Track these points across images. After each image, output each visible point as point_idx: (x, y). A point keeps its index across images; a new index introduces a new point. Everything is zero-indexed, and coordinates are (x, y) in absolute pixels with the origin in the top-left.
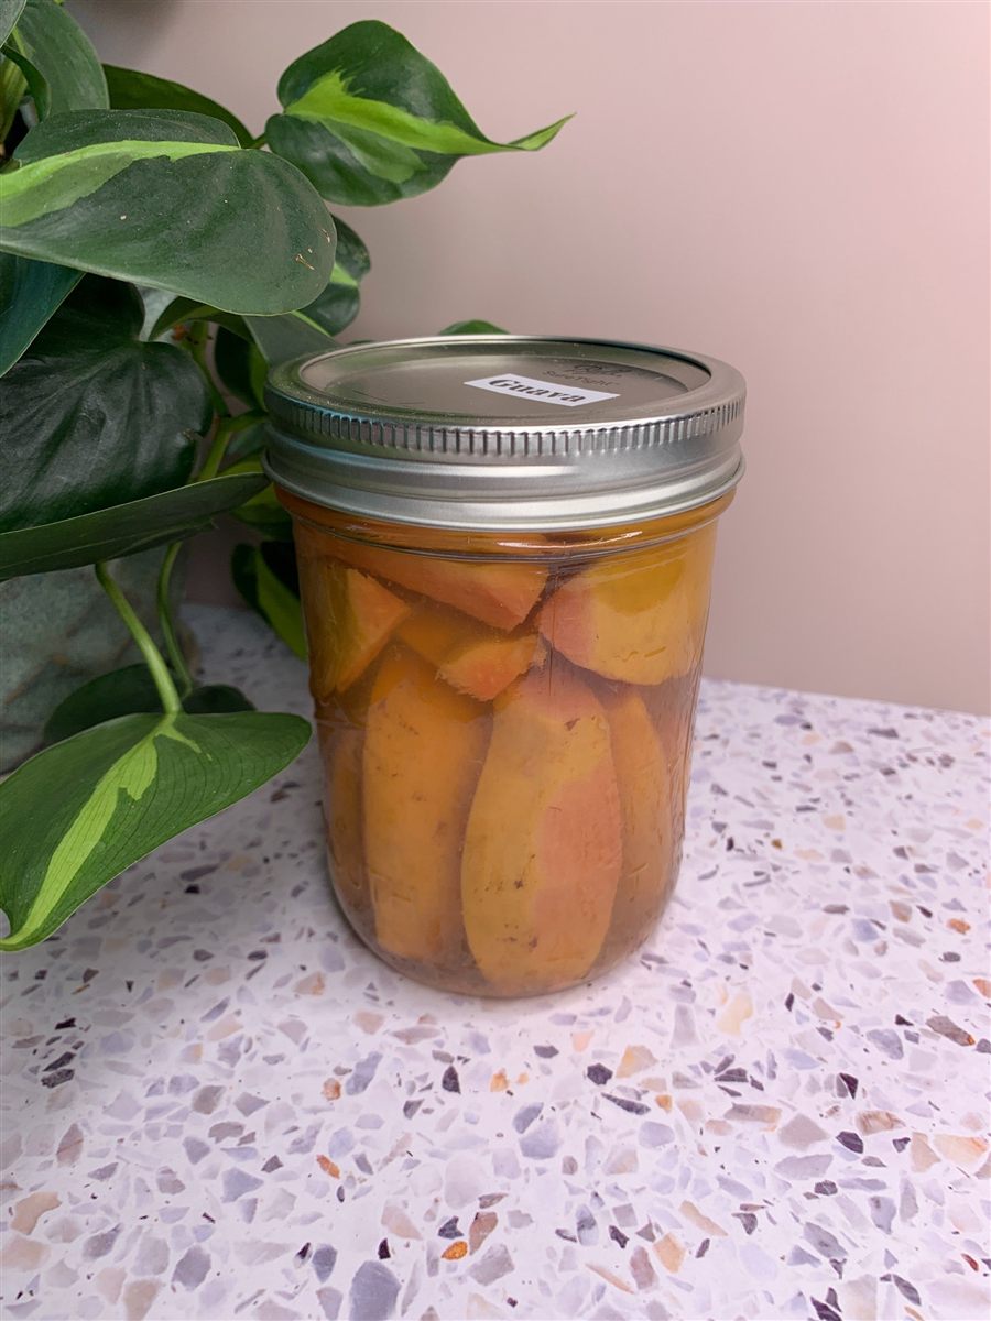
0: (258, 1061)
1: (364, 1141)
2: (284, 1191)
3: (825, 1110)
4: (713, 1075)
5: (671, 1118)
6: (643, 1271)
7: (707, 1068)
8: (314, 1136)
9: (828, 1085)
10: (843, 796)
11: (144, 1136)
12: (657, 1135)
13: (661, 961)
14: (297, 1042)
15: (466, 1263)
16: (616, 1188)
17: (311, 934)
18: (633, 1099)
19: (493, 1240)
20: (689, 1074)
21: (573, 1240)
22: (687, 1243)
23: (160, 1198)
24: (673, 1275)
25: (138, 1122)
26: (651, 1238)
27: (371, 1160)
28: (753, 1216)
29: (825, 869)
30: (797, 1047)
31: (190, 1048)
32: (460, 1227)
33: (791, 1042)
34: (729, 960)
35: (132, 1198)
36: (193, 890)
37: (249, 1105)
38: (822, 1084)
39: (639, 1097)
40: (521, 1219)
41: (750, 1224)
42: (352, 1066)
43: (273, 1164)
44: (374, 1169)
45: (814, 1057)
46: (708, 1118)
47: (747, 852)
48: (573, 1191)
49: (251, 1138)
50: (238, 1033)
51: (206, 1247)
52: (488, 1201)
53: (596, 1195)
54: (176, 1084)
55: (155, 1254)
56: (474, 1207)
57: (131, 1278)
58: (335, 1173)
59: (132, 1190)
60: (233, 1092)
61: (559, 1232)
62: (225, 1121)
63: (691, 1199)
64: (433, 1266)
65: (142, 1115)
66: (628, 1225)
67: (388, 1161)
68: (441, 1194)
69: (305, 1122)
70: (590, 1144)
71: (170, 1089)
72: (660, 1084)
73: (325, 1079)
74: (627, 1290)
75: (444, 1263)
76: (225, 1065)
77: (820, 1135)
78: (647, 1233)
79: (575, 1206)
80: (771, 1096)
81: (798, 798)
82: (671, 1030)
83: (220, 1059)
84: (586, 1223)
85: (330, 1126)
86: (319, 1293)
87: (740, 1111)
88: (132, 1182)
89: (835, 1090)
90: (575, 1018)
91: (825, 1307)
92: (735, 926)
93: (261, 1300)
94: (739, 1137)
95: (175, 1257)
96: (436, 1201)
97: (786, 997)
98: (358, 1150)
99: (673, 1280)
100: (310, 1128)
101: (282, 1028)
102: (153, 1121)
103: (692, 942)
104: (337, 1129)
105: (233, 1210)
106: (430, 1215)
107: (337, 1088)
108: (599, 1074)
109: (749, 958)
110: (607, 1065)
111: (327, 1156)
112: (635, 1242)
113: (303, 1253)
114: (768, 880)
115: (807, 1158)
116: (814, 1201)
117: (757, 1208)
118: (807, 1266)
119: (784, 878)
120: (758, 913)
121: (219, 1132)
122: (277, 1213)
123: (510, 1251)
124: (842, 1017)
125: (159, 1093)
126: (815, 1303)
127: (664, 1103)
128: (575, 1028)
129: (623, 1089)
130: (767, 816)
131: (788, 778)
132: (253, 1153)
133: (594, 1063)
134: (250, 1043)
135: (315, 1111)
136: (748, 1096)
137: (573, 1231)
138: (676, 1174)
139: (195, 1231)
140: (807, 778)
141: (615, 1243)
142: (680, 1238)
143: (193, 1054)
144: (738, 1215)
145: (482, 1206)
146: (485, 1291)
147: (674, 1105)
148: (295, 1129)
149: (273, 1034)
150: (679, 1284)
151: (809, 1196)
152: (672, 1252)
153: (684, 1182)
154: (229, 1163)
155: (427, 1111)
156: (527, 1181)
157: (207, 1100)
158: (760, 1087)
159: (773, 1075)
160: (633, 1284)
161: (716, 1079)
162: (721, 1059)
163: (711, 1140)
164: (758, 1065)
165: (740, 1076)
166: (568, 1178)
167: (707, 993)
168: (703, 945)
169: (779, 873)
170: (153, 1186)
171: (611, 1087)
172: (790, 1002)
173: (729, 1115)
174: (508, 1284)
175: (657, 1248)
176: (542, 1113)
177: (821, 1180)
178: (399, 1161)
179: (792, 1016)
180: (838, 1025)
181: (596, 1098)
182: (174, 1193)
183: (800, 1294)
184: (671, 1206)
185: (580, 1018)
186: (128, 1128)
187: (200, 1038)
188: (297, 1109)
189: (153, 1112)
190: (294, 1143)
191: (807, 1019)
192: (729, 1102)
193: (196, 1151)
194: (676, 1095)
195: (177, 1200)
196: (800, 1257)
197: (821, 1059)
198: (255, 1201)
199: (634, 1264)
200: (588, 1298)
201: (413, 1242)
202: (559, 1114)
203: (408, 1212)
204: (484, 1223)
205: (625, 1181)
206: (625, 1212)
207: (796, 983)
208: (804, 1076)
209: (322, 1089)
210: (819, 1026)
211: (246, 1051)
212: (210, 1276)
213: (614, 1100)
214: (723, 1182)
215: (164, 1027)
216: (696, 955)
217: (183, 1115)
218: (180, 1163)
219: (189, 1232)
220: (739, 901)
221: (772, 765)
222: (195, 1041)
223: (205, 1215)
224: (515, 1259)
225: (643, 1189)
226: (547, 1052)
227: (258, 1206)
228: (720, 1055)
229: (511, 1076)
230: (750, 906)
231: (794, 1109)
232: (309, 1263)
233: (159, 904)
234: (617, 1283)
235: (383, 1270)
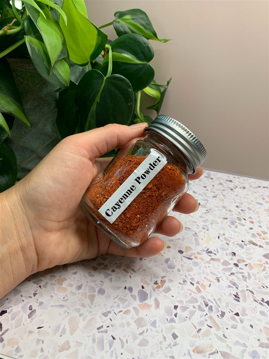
2: (117, 276)
3: (230, 259)
4: (205, 252)
5: (198, 261)
6: (199, 290)
7: (204, 251)
8: (121, 265)
10: (222, 194)
11: (82, 265)
12: (196, 264)
13: (189, 228)
15: (161, 289)
16: (190, 274)
19: (166, 285)
20: (200, 252)
21: (183, 284)
22: (206, 285)
24: (205, 291)
26: (199, 284)
27: (135, 269)
28: (219, 279)
29: (221, 210)
30: (222, 247)
32: (158, 282)
33: (221, 246)
34: (204, 229)
38: (228, 254)
39: (190, 256)
40: (171, 281)
41: (218, 281)
43: (113, 271)
44: (136, 271)
45: (226, 249)
46: (206, 261)
47: (203, 206)
48: (180, 275)
49: (107, 265)
51: (103, 287)
52: (163, 277)
53: (186, 276)
55: (93, 289)
56: (160, 279)
57: (88, 294)
58: (128, 272)
61: (179, 283)
62: (100, 262)
63: (206, 276)
64: (154, 290)
66: (193, 281)
67: (138, 270)
68: (152, 276)
69: (118, 262)
70: (182, 266)
72: (194, 254)
74: (196, 293)
75: (156, 289)
77: (230, 264)
78: (198, 283)
79: (182, 279)
80: (218, 256)
81: (212, 194)
82: (194, 243)
84: (185, 281)
85: (124, 263)
86: (131, 296)
87: (212, 259)
88: (82, 275)
89: (231, 255)
90: (173, 240)
91: (236, 296)
92: (204, 221)
93: (119, 297)
94: (213, 264)
95: (97, 290)
96: (152, 278)
97: (218, 236)
98: (132, 268)
100: (120, 263)
103: (195, 225)
104: (126, 263)
106: (151, 280)
108: (181, 252)
109: (208, 228)
110: (182, 250)
111: (125, 269)
112: (196, 285)
113: (125, 288)
114: (209, 212)
115: (228, 268)
116: (230, 276)
117: (219, 278)
118: (231, 288)
119: (212, 212)
120: (209, 219)
122: (117, 280)
123: (170, 287)
124: (230, 241)
126: (234, 295)
127: (196, 257)
128: (173, 242)
129: (186, 255)
130: (206, 198)
131: (209, 190)
132: (108, 269)
133: (179, 249)
135: (120, 260)
136: (213, 256)
138: (201, 271)
139: (100, 284)
140: (214, 190)
141: (192, 285)
142: (205, 284)
144: (216, 279)
145: (162, 278)
146: (167, 294)
147: (198, 258)
150: (206, 292)
152: (204, 286)
153: (204, 273)
154: (104, 271)
156: (170, 273)
158: (216, 254)
159: (218, 252)
160: (197, 292)
161: (206, 253)
162: (206, 249)
163: (207, 265)
164: (214, 250)
165: (211, 252)
166: (179, 272)
167: (201, 235)
168: (198, 225)
169: (211, 211)
170: (88, 276)
171: (184, 254)
172: (219, 237)
173: (210, 260)
174: (171, 293)
175: (200, 285)
176: (170, 260)
177: (231, 272)
178: (141, 270)
179: (220, 240)
181: (181, 257)
182: (92, 277)
183: (231, 293)
184: (202, 278)
185: (174, 240)
190: (117, 266)
191: (223, 241)
192: (210, 258)
193: (95, 269)
194: (198, 256)
196: (229, 286)
197: (227, 249)
199: (196, 289)
200: (188, 295)
201: (148, 285)
202: (174, 260)
203: (146, 280)
204: (163, 282)
205: (191, 273)
206: (192, 279)
207: (219, 234)
208: (224, 252)
210: (226, 242)
212: (106, 293)
213: (185, 257)
214: (211, 273)
216: (197, 227)
219: (98, 284)
220: (204, 216)
221: (205, 187)
225: (195, 274)
226: (168, 247)
227: (112, 279)
228: (206, 248)
230: (206, 218)
231: (223, 259)
232: (127, 290)
234: (194, 292)
235: (144, 291)
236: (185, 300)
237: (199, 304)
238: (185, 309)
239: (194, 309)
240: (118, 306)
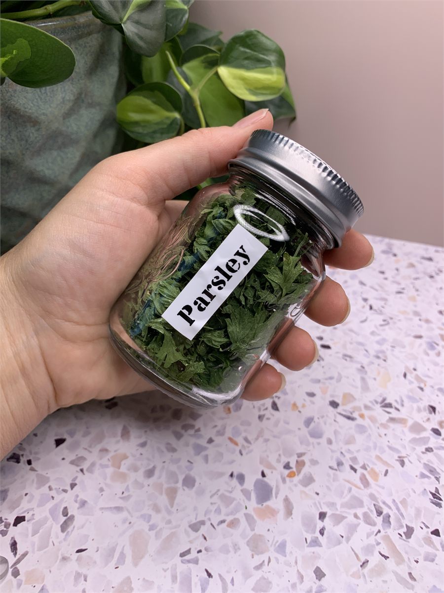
1: (245, 431)
2: (217, 451)
3: (425, 419)
4: (379, 405)
5: (366, 422)
6: (365, 482)
7: (377, 402)
8: (225, 429)
9: (425, 410)
10: (414, 287)
11: (155, 429)
12: (362, 429)
13: (350, 357)
15: (296, 479)
16: (349, 450)
18: (349, 414)
19: (306, 470)
20: (370, 404)
21: (336, 470)
22: (380, 471)
23: (169, 454)
24: (377, 483)
26: (366, 469)
27: (250, 438)
28: (403, 461)
29: (411, 319)
30: (410, 394)
32: (291, 465)
33: (408, 392)
34: (378, 358)
35: (157, 454)
38: (422, 409)
39: (351, 414)
40: (314, 462)
41: (403, 463)
43: (211, 441)
44: (252, 442)
45: (418, 398)
46: (380, 422)
47: (378, 311)
48: (332, 451)
49: (199, 430)
51: (192, 473)
52: (300, 455)
53: (342, 453)
54: (162, 408)
55: (173, 476)
56: (295, 458)
57: (166, 486)
58: (236, 444)
59: (156, 451)
61: (330, 467)
62: (187, 423)
63: (379, 454)
64: (284, 481)
65: (152, 420)
66: (356, 464)
67: (257, 439)
68: (281, 452)
69: (219, 423)
70: (336, 432)
71: (160, 410)
72: (359, 409)
74: (360, 489)
75: (288, 479)
77: (424, 429)
78: (364, 467)
79: (334, 458)
80: (403, 413)
81: (396, 288)
82: (360, 386)
84: (340, 464)
85: (230, 425)
86: (242, 491)
87: (392, 420)
88: (155, 448)
89: (427, 411)
90: (320, 381)
91: (435, 494)
92: (378, 343)
93: (219, 493)
94: (393, 430)
95: (181, 478)
96: (280, 455)
97: (403, 373)
98: (244, 434)
99: (377, 485)
100: (222, 426)
103: (362, 350)
104: (233, 427)
105: (199, 458)
106: (278, 460)
107: (229, 409)
108: (334, 404)
109: (386, 357)
110: (337, 400)
111: (232, 437)
112: (360, 471)
113: (232, 475)
114: (388, 323)
115: (420, 438)
116: (425, 455)
117: (404, 457)
118: (426, 480)
119: (395, 323)
120: (387, 338)
121: (185, 428)
122: (216, 459)
123: (313, 474)
124: (426, 382)
125: (156, 411)
126: (431, 493)
127: (362, 416)
128: (320, 385)
129: (344, 410)
130: (384, 295)
131: (390, 279)
132: (202, 436)
133: (331, 399)
135: (222, 419)
136: (394, 414)
137: (336, 467)
138: (371, 445)
139: (186, 467)
140: (398, 278)
141: (353, 471)
142: (377, 469)
144: (397, 460)
145: (298, 457)
146: (306, 490)
147: (366, 417)
148: (216, 426)
150: (380, 486)
151: (423, 453)
152: (375, 475)
153: (375, 448)
154: (194, 440)
155: (268, 419)
156: (314, 447)
157: (177, 415)
158: (398, 410)
159: (403, 405)
160: (362, 486)
161: (381, 407)
162: (381, 399)
163: (383, 431)
164: (396, 401)
165: (389, 405)
166: (329, 446)
167: (372, 371)
168: (367, 351)
169: (392, 321)
170: (165, 450)
171: (340, 409)
172: (405, 375)
173: (388, 421)
174: (315, 487)
175: (369, 473)
176: (314, 420)
177: (427, 447)
178: (261, 439)
179: (406, 381)
180: (425, 385)
181: (335, 414)
182: (174, 452)
183: (425, 490)
184: (372, 457)
185: (322, 381)
186: (148, 426)
188: (215, 418)
189: (155, 420)
190: (217, 431)
191: (413, 383)
192: (387, 416)
194: (366, 413)
196: (423, 476)
197: (421, 399)
198: (207, 455)
199: (361, 479)
200: (346, 492)
201: (274, 471)
202: (321, 421)
203: (269, 460)
204: (300, 464)
205: (352, 447)
206: (354, 459)
207: (407, 368)
208: (415, 406)
209: (223, 409)
210: (418, 385)
212: (197, 484)
213: (342, 415)
214: (390, 448)
216: (364, 355)
217: (169, 421)
219: (184, 468)
220: (378, 333)
221: (383, 273)
223: (188, 461)
224: (315, 477)
225: (360, 450)
226: (312, 395)
227: (209, 457)
228: (381, 396)
229: (299, 404)
230: (383, 335)
231: (413, 419)
232: (235, 479)
234: (356, 486)
235: (264, 482)
236: (339, 502)
237: (365, 509)
238: (339, 519)
239: (356, 521)
240: (218, 511)
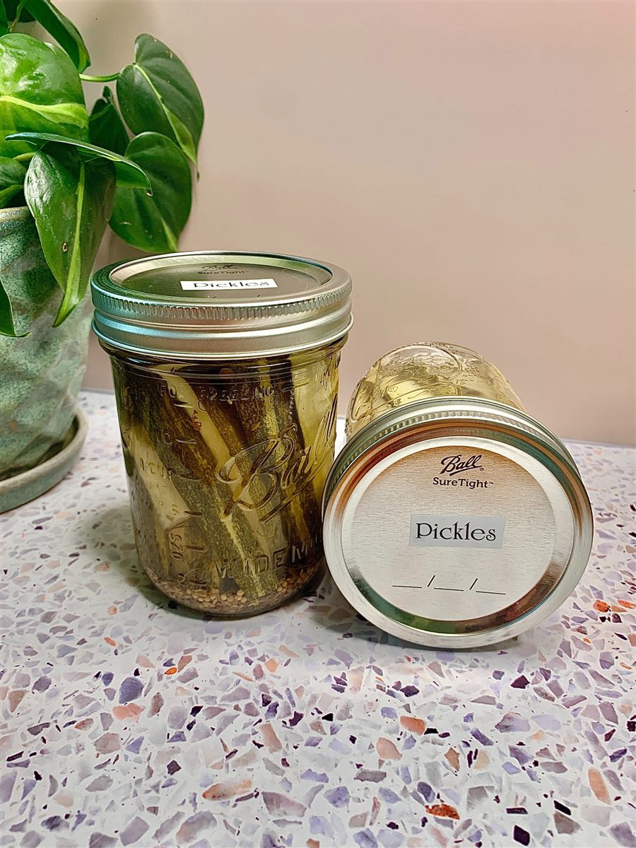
0: (75, 600)
1: (128, 631)
2: (87, 652)
5: (279, 613)
6: (259, 674)
8: (103, 630)
11: (15, 633)
12: (270, 621)
14: (95, 591)
15: (177, 675)
16: (250, 642)
17: (103, 545)
19: (189, 666)
21: (227, 664)
22: (280, 661)
23: (25, 658)
24: (273, 674)
25: (13, 628)
26: (264, 660)
27: (131, 638)
28: (312, 649)
31: (39, 596)
32: (174, 662)
35: (11, 658)
36: (40, 528)
37: (70, 619)
41: (311, 652)
42: (123, 600)
43: (83, 641)
44: (133, 641)
46: (296, 612)
48: (229, 645)
49: (71, 631)
50: (64, 589)
51: (48, 676)
52: (186, 652)
53: (240, 646)
54: (32, 612)
55: (24, 680)
56: (182, 654)
57: (11, 690)
58: (113, 644)
59: (10, 655)
60: (62, 612)
61: (221, 661)
62: (58, 625)
63: (284, 644)
64: (160, 678)
65: (15, 625)
66: (253, 656)
67: (139, 638)
68: (165, 650)
69: (98, 624)
71: (29, 614)
73: (108, 606)
74: (250, 680)
75: (165, 676)
76: (58, 603)
77: (348, 616)
78: (262, 659)
79: (229, 652)
80: (327, 601)
83: (55, 600)
84: (234, 657)
85: (111, 625)
86: (105, 690)
87: (312, 608)
88: (11, 652)
91: (340, 680)
93: (76, 694)
94: (310, 618)
95: (33, 681)
96: (163, 653)
98: (125, 634)
99: (272, 675)
100: (101, 626)
101: (87, 586)
102: (21, 627)
104: (114, 626)
105: (63, 660)
106: (160, 658)
107: (115, 610)
111: (109, 637)
112: (256, 663)
113: (97, 676)
115: (340, 625)
116: (341, 641)
117: (313, 646)
118: (334, 666)
121: (55, 630)
122: (83, 660)
123: (197, 670)
125: (22, 616)
126: (335, 678)
132: (72, 638)
134: (71, 592)
135: (104, 619)
136: (317, 602)
137: (227, 660)
138: (278, 635)
139: (43, 670)
141: (247, 664)
142: (277, 659)
143: (41, 599)
144: (305, 649)
146: (185, 686)
148: (94, 627)
149: (82, 588)
150: (275, 677)
151: (339, 639)
152: (273, 666)
153: (282, 638)
154: (61, 642)
155: (159, 618)
156: (207, 642)
157: (48, 618)
158: (323, 598)
159: (329, 593)
160: (254, 678)
163: (296, 621)
164: (323, 589)
165: (313, 594)
166: (227, 640)
170: (22, 654)
173: (306, 610)
174: (195, 682)
175: (266, 664)
177: (346, 633)
178: (145, 638)
182: (32, 655)
183: (330, 676)
184: (274, 648)
186: (8, 631)
187: (44, 592)
188: (94, 619)
189: (19, 624)
190: (93, 633)
192: (308, 605)
193: (43, 638)
195: (33, 658)
196: (332, 662)
198: (73, 657)
199: (255, 670)
200: (232, 685)
201: (150, 669)
203: (149, 657)
204: (185, 661)
205: (254, 640)
206: (253, 652)
209: (108, 610)
211: (68, 596)
212: (51, 687)
214: (301, 636)
215: (25, 588)
217: (36, 624)
218: (35, 644)
219: (40, 670)
222: (41, 593)
223: (48, 663)
224: (199, 673)
225: (262, 642)
227: (75, 658)
231: (337, 606)
232: (100, 679)
233: (21, 535)
234: (247, 678)
235: (136, 680)
236: (220, 695)
237: (250, 700)
238: (214, 712)
239: (235, 713)
240: (70, 712)
